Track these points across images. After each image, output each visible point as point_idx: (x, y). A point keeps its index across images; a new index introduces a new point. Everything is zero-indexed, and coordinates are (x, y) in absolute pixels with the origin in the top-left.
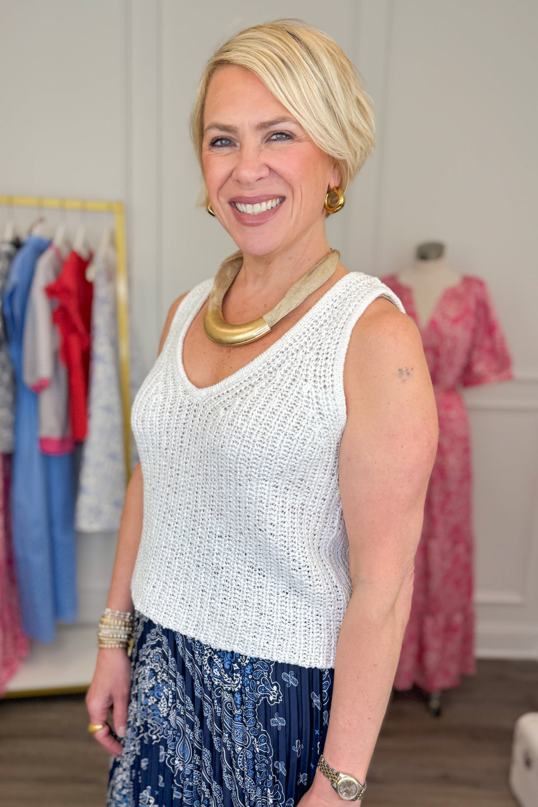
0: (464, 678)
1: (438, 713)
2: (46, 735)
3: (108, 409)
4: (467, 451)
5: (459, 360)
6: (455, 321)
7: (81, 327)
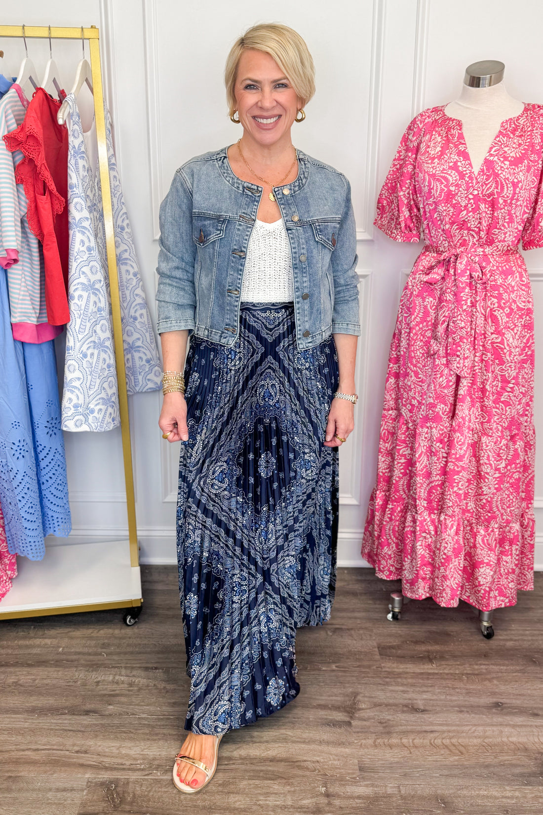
0: (521, 594)
1: (489, 636)
2: (41, 663)
3: (91, 287)
4: (529, 327)
5: (521, 213)
6: (516, 162)
7: (52, 186)
